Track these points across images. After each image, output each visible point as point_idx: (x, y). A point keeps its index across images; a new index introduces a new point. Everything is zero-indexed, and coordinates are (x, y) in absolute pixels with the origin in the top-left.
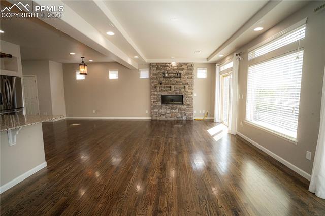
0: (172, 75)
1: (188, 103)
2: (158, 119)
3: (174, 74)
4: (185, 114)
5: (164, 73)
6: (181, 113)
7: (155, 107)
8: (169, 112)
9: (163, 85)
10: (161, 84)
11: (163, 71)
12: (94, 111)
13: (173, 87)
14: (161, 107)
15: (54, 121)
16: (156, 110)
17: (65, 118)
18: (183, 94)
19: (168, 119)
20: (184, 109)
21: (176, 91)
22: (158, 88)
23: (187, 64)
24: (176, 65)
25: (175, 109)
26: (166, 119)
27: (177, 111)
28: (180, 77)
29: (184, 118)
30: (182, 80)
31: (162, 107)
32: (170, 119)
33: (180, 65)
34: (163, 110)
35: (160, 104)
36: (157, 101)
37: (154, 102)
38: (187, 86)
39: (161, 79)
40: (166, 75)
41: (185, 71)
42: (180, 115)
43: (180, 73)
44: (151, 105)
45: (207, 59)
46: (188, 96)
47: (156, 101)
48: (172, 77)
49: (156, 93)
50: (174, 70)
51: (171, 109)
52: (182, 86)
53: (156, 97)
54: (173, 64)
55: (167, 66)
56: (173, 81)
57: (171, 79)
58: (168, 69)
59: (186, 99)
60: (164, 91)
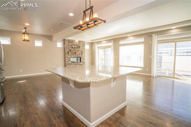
0: (76, 46)
1: (83, 61)
5: (72, 45)
10: (71, 51)
12: (21, 71)
14: (71, 64)
16: (69, 66)
18: (81, 57)
20: (81, 64)
21: (78, 55)
22: (69, 53)
23: (83, 41)
24: (78, 42)
25: (78, 65)
28: (80, 48)
33: (80, 42)
34: (72, 66)
37: (67, 61)
38: (83, 53)
39: (71, 48)
40: (73, 46)
41: (81, 45)
43: (79, 46)
45: (91, 40)
47: (68, 61)
48: (76, 48)
49: (68, 56)
50: (77, 44)
51: (76, 64)
52: (80, 53)
53: (68, 58)
55: (73, 42)
56: (76, 50)
57: (75, 49)
58: (74, 43)
59: (83, 59)
60: (72, 55)
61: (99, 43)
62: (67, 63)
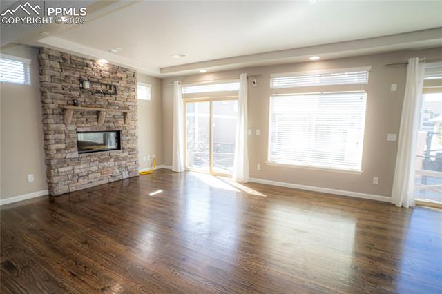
0: (98, 87)
1: (130, 146)
2: (73, 189)
3: (104, 87)
4: (127, 168)
5: (81, 81)
6: (120, 167)
7: (63, 162)
8: (95, 168)
9: (79, 108)
10: (75, 105)
11: (77, 75)
13: (103, 114)
14: (78, 161)
16: (66, 169)
18: (121, 129)
19: (95, 184)
20: (124, 159)
21: (108, 122)
22: (68, 115)
23: (127, 70)
24: (107, 68)
25: (108, 160)
26: (90, 186)
27: (111, 163)
28: (115, 93)
29: (126, 175)
32: (99, 183)
33: (116, 69)
34: (82, 166)
35: (75, 154)
36: (66, 148)
37: (58, 151)
38: (129, 115)
39: (75, 94)
40: (88, 86)
41: (123, 83)
42: (117, 171)
45: (161, 69)
46: (131, 132)
47: (63, 146)
48: (99, 92)
49: (62, 127)
50: (103, 78)
51: (101, 160)
52: (119, 113)
53: (64, 135)
54: (103, 63)
55: (87, 65)
57: (98, 96)
58: (90, 72)
59: (128, 138)
60: (83, 122)
61: (186, 79)
62: (59, 156)
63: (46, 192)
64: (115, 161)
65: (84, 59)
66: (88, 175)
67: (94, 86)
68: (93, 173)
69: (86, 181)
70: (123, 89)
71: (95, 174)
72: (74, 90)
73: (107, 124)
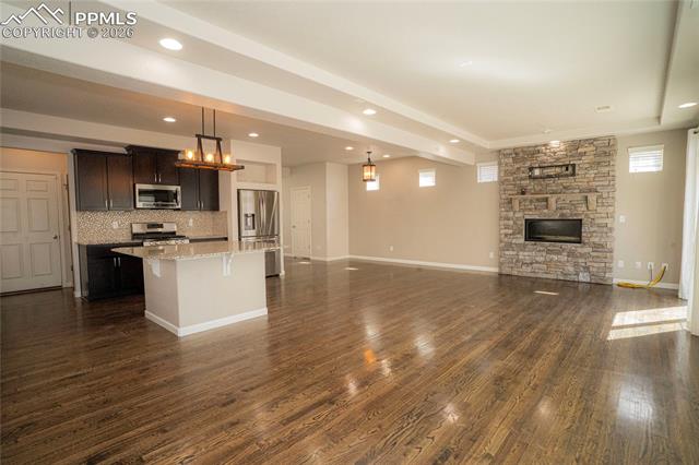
0: (551, 171)
1: (596, 240)
2: (515, 273)
3: (558, 170)
4: (587, 269)
5: (531, 169)
6: (576, 265)
7: (509, 246)
8: (542, 259)
9: (528, 196)
10: (523, 193)
11: (528, 164)
12: (392, 249)
13: (552, 200)
14: (522, 248)
15: (328, 259)
16: (511, 253)
17: (348, 256)
18: (582, 217)
19: (539, 276)
20: (582, 255)
21: (562, 208)
22: (516, 204)
23: (595, 140)
24: (562, 148)
25: (559, 253)
26: (532, 275)
27: (564, 258)
28: (573, 174)
29: (584, 277)
30: (581, 181)
31: (525, 246)
32: (545, 276)
33: (575, 145)
34: (526, 254)
35: (522, 241)
36: (513, 234)
37: (506, 235)
38: (592, 197)
39: (525, 182)
40: (537, 172)
41: (587, 159)
42: (571, 269)
43: (574, 165)
44: (501, 242)
45: (658, 118)
46: (597, 221)
47: (511, 231)
48: (550, 177)
49: (511, 214)
50: (558, 159)
51: (549, 252)
52: (579, 197)
53: (511, 222)
54: (555, 144)
55: (539, 152)
56: (553, 185)
57: (548, 181)
58: (542, 158)
59: (592, 229)
60: (530, 210)
63: (496, 270)
64: (568, 256)
65: (536, 146)
66: (531, 264)
67: (545, 171)
68: (537, 262)
69: (529, 269)
70: (587, 166)
71: (541, 266)
72: (522, 179)
73: (560, 211)
